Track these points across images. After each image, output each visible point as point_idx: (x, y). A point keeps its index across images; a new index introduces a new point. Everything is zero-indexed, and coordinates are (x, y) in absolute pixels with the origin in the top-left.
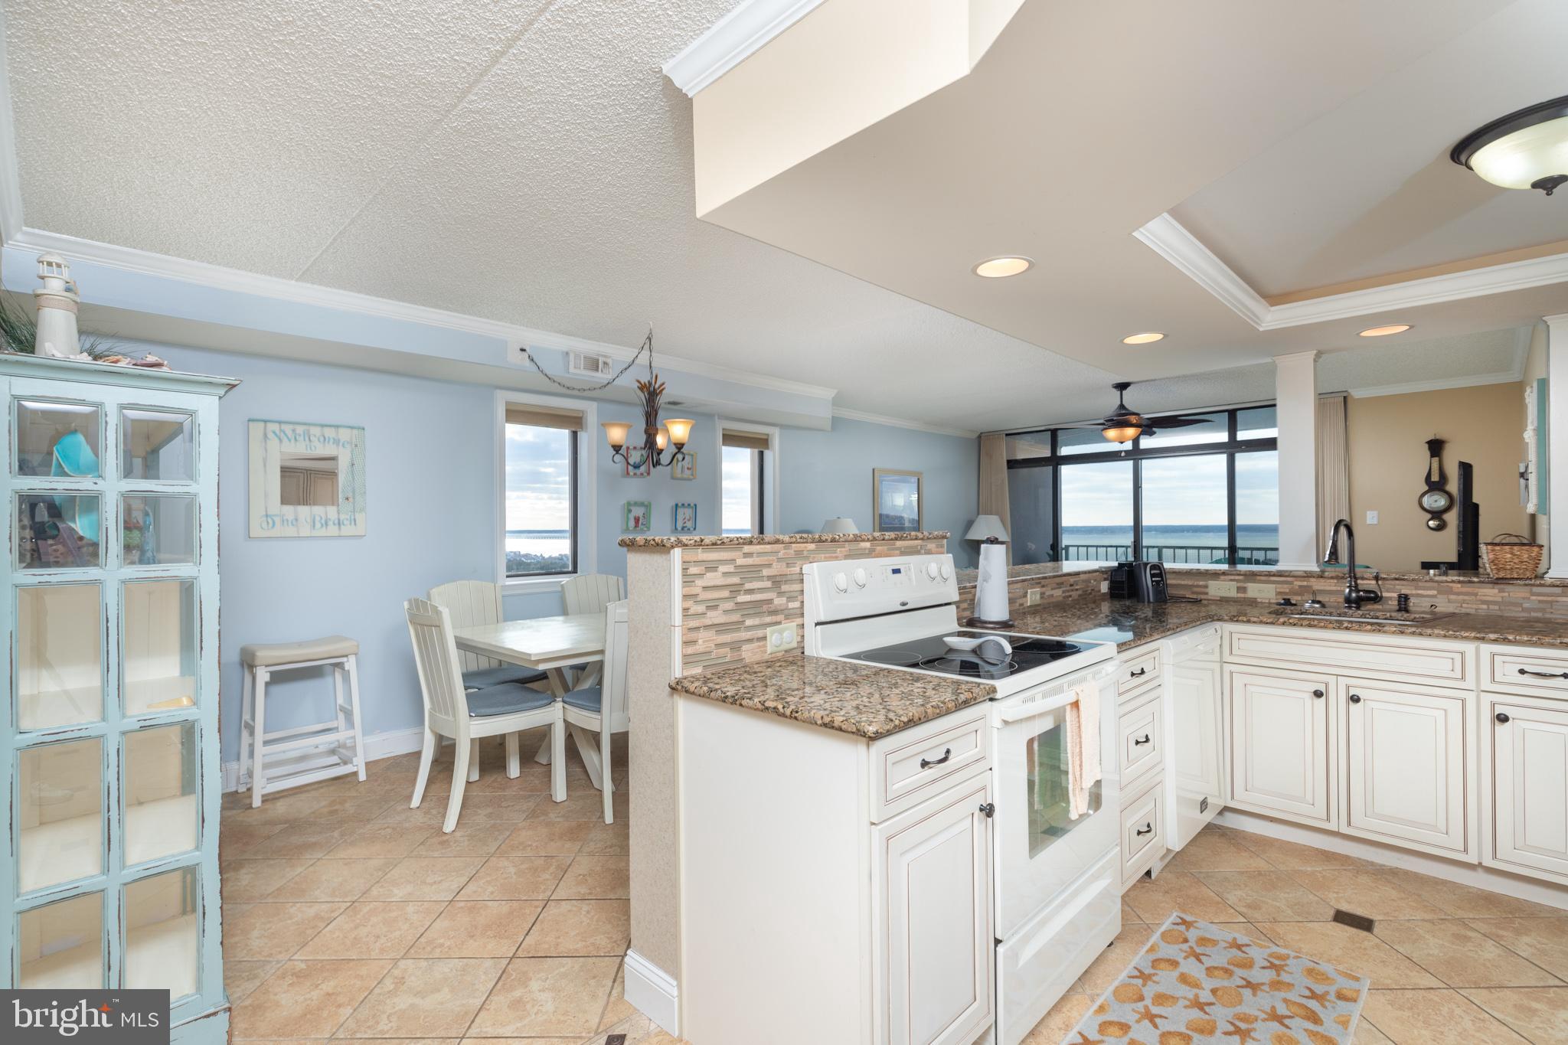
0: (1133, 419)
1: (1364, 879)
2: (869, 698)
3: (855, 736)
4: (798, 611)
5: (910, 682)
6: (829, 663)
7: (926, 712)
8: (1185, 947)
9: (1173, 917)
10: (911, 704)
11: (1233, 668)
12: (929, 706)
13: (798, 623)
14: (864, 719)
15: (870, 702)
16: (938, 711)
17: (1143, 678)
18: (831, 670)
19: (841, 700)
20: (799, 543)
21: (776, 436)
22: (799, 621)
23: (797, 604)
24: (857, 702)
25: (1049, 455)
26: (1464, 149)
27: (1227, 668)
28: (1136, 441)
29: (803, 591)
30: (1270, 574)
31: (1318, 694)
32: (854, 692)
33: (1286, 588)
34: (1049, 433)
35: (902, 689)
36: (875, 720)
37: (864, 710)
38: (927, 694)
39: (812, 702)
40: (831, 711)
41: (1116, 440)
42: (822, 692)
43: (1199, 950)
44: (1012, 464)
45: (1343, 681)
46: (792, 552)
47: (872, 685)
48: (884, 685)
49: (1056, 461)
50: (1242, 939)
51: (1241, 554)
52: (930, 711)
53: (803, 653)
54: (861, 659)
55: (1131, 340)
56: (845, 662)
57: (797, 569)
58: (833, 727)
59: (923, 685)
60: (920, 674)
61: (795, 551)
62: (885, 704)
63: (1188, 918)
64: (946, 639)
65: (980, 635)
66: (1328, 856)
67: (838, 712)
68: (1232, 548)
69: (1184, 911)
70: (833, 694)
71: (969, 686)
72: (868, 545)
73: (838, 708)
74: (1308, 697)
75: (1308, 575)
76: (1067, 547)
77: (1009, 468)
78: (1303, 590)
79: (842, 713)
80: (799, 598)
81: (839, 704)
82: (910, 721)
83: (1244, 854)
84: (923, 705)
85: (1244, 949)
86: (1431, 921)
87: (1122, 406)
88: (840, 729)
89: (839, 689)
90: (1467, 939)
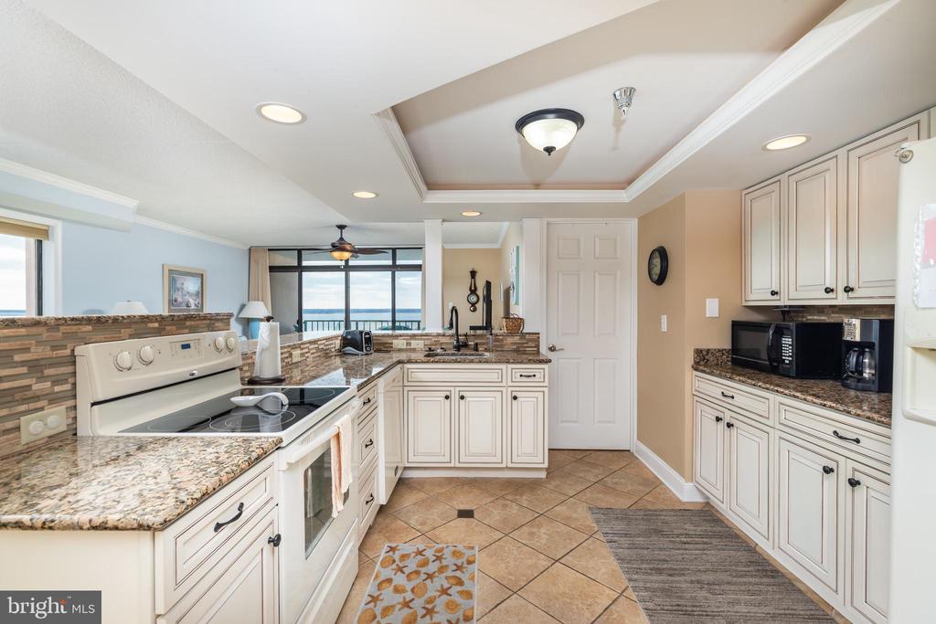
0: (348, 247)
1: (466, 488)
2: (155, 478)
3: (136, 532)
4: (70, 394)
5: (202, 448)
6: (107, 442)
7: (220, 480)
8: (394, 566)
9: (386, 548)
10: (204, 475)
11: (409, 388)
12: (222, 474)
13: (69, 405)
14: (148, 510)
15: (157, 483)
16: (233, 475)
17: (370, 404)
18: (110, 450)
19: (119, 489)
20: (69, 325)
21: (58, 229)
22: (70, 403)
23: (67, 387)
24: (140, 487)
25: (296, 264)
26: (522, 123)
27: (406, 389)
28: (347, 261)
29: (75, 373)
30: (422, 335)
31: (447, 397)
32: (137, 473)
33: (428, 342)
34: (296, 252)
35: (193, 458)
36: (164, 507)
37: (149, 496)
38: (220, 459)
39: (77, 501)
40: (104, 508)
41: (338, 258)
42: (95, 483)
43: (401, 565)
44: (273, 269)
45: (458, 389)
46: (60, 334)
47: (160, 459)
48: (173, 457)
49: (300, 269)
50: (421, 547)
51: (397, 324)
52: (224, 479)
53: (75, 434)
54: (150, 432)
55: (359, 194)
56: (128, 438)
57: (68, 352)
58: (106, 529)
59: (215, 450)
60: (211, 437)
61: (63, 333)
62: (174, 481)
63: (393, 545)
64: (232, 399)
65: (261, 392)
66: (450, 480)
67: (114, 508)
68: (394, 321)
69: (390, 541)
70: (109, 482)
71: (259, 442)
72: (156, 325)
73: (114, 501)
74: (443, 399)
75: (439, 335)
76: (305, 322)
77: (270, 271)
78: (437, 343)
79: (120, 507)
80: (71, 380)
81: (115, 495)
82: (204, 495)
83: (415, 492)
84: (216, 474)
85: (423, 553)
86: (492, 502)
87: (342, 239)
88: (116, 528)
89: (118, 474)
90: (507, 505)
